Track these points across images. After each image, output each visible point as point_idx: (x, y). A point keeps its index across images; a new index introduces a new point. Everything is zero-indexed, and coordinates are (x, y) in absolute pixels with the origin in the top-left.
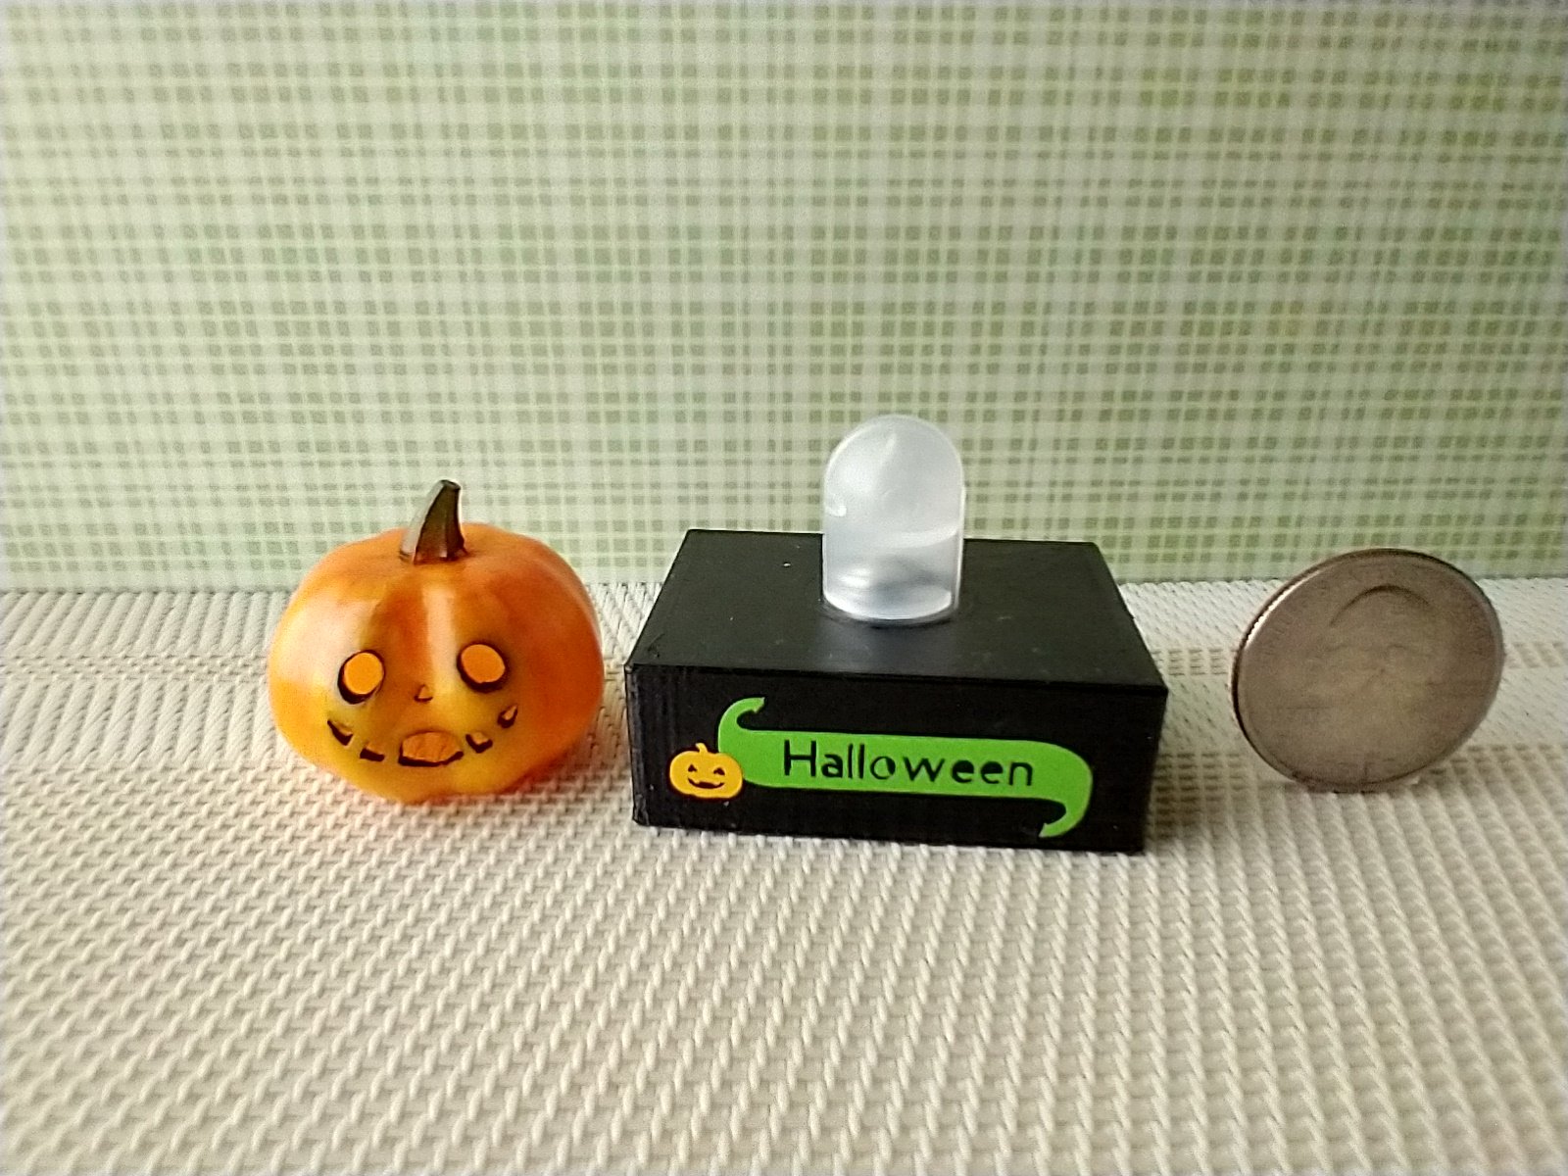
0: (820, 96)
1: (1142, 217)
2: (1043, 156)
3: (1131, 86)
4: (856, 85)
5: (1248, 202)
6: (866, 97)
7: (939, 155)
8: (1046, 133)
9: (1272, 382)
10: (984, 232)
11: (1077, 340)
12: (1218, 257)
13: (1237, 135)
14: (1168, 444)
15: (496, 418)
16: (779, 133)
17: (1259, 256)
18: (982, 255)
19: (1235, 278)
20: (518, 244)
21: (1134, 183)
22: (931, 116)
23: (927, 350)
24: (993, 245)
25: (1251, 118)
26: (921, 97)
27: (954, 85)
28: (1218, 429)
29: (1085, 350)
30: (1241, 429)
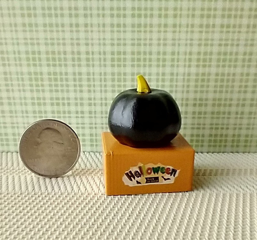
0: (112, 16)
1: (203, 49)
2: (174, 32)
3: (198, 13)
4: (122, 12)
5: (232, 45)
6: (125, 16)
7: (145, 32)
8: (175, 26)
9: (242, 96)
10: (159, 53)
11: (186, 84)
12: (224, 60)
13: (228, 26)
14: (213, 113)
15: (26, 104)
16: (101, 26)
17: (236, 60)
18: (158, 60)
19: (230, 66)
20: (31, 56)
21: (200, 40)
22: (143, 20)
24: (161, 57)
25: (232, 21)
26: (140, 16)
27: (149, 12)
28: (227, 109)
29: (188, 86)
30: (233, 109)
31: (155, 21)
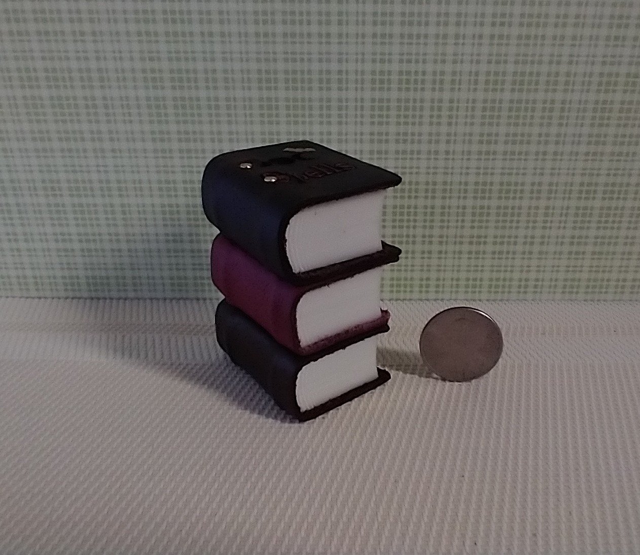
0: (372, 141)
1: (481, 179)
2: (447, 159)
3: (476, 138)
4: (384, 137)
5: (517, 174)
6: (387, 141)
7: (411, 159)
8: (447, 153)
9: (530, 233)
10: (427, 183)
11: (460, 218)
12: (508, 191)
13: (513, 153)
14: (494, 253)
17: (522, 191)
18: (427, 191)
19: (514, 198)
21: (478, 168)
22: (409, 147)
23: (408, 221)
24: (431, 187)
25: (517, 148)
26: (405, 141)
27: (416, 138)
28: (512, 248)
29: (463, 221)
30: (519, 248)
31: (424, 147)
